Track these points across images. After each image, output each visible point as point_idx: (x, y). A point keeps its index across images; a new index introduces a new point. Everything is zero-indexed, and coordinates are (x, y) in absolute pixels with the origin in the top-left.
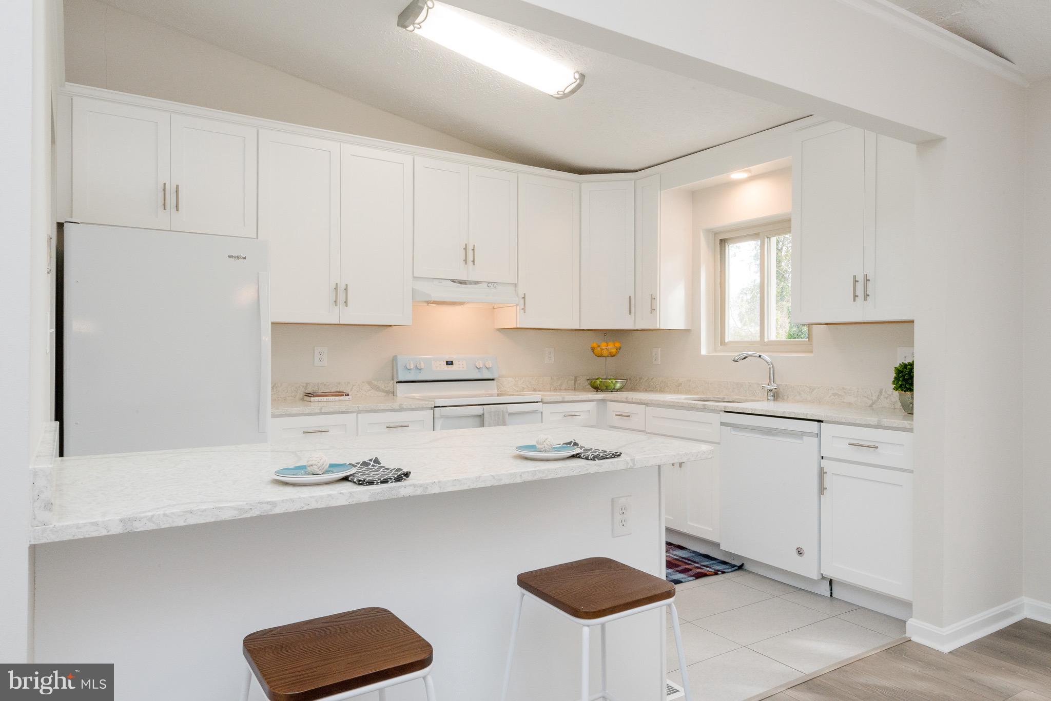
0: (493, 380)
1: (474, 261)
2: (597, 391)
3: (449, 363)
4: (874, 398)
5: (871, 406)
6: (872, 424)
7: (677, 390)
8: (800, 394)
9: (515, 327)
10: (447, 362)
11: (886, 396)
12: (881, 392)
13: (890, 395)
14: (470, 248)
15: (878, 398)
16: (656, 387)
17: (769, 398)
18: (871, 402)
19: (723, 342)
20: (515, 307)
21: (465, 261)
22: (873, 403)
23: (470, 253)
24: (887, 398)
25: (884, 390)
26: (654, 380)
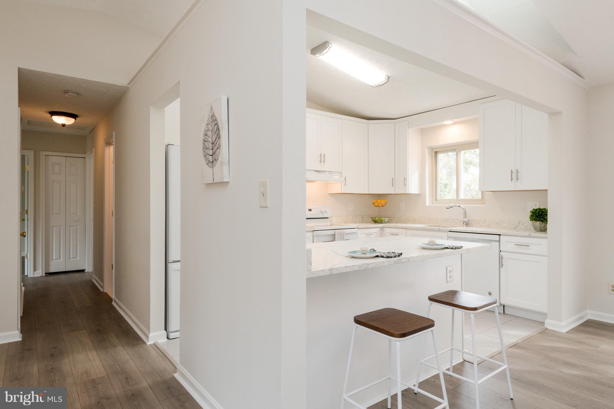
0: (328, 218)
1: (324, 161)
2: (375, 223)
3: (310, 210)
4: (516, 225)
5: (515, 228)
6: (526, 235)
7: (414, 222)
8: (479, 223)
9: (341, 193)
10: (309, 209)
11: (522, 223)
12: (520, 222)
13: (524, 223)
14: (323, 155)
15: (518, 224)
16: (402, 221)
17: (464, 225)
18: (515, 226)
19: (436, 200)
20: (341, 183)
21: (321, 161)
22: (516, 227)
23: (323, 158)
24: (523, 224)
25: (521, 221)
26: (401, 218)
